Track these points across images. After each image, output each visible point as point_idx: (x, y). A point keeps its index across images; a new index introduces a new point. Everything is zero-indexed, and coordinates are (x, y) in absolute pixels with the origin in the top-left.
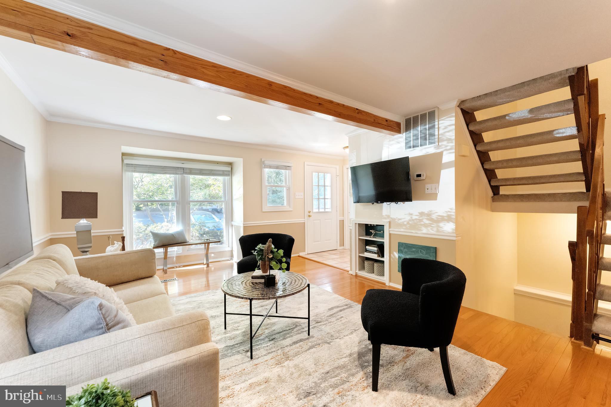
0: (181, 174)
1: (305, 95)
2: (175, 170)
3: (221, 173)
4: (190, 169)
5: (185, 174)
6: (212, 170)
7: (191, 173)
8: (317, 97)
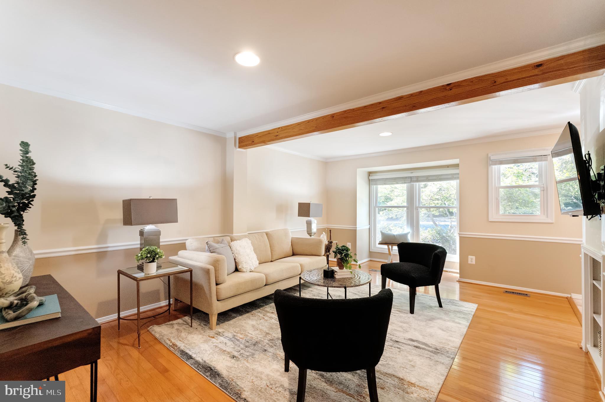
0: (408, 183)
1: (365, 108)
2: (404, 179)
3: (450, 176)
4: (417, 177)
5: (412, 182)
6: (439, 175)
7: (418, 181)
8: (380, 103)
